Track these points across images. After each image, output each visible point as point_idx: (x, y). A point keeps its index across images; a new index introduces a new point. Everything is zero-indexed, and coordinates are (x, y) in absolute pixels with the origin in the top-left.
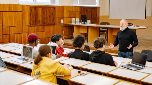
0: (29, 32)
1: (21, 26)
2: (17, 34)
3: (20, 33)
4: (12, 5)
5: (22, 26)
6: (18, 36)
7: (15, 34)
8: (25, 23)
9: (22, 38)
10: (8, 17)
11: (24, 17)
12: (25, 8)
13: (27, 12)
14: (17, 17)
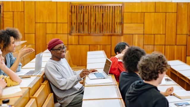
0: (187, 45)
1: (174, 34)
2: (166, 46)
3: (172, 44)
4: (159, 3)
5: (176, 34)
6: (168, 49)
7: (163, 45)
8: (181, 30)
9: (174, 52)
10: (153, 21)
11: (179, 21)
12: (183, 7)
13: (185, 14)
14: (167, 20)
